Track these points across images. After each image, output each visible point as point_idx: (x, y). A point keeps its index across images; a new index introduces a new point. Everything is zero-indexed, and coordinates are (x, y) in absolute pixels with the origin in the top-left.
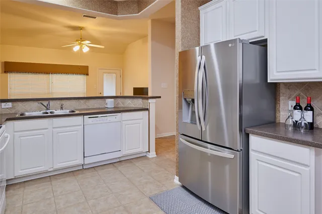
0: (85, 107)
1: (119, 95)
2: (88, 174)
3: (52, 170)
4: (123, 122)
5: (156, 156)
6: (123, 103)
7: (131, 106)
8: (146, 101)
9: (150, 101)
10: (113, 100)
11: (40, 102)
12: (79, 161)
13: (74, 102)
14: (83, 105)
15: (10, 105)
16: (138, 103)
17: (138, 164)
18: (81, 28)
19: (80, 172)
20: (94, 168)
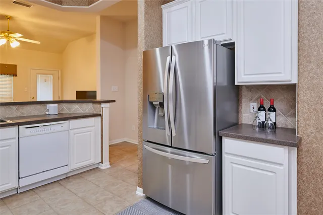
0: (19, 114)
2: (26, 199)
4: (72, 131)
5: (110, 166)
6: (69, 109)
7: (78, 112)
8: (99, 106)
9: (103, 105)
10: (56, 105)
12: (13, 184)
14: (15, 112)
16: (88, 108)
17: (91, 178)
18: (8, 18)
19: (14, 198)
20: (33, 190)
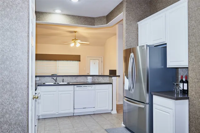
3: (57, 114)
4: (96, 90)
5: (117, 113)
6: (98, 80)
7: (102, 81)
9: (113, 78)
10: (91, 77)
13: (69, 78)
14: (74, 80)
15: (38, 79)
16: (107, 79)
17: (105, 116)
18: (75, 32)
20: (80, 116)
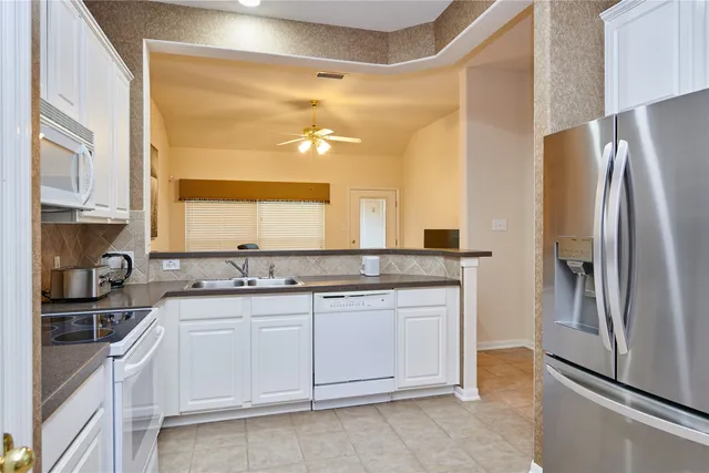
0: (318, 273)
1: (393, 246)
2: (322, 424)
3: (249, 405)
4: (400, 311)
5: (478, 397)
6: (401, 266)
7: (416, 273)
8: (455, 263)
9: (464, 262)
10: (376, 258)
11: (231, 259)
12: (304, 393)
13: (295, 261)
14: (312, 267)
15: (176, 264)
16: (436, 266)
17: (437, 413)
18: (314, 104)
19: (305, 417)
20: (337, 410)
